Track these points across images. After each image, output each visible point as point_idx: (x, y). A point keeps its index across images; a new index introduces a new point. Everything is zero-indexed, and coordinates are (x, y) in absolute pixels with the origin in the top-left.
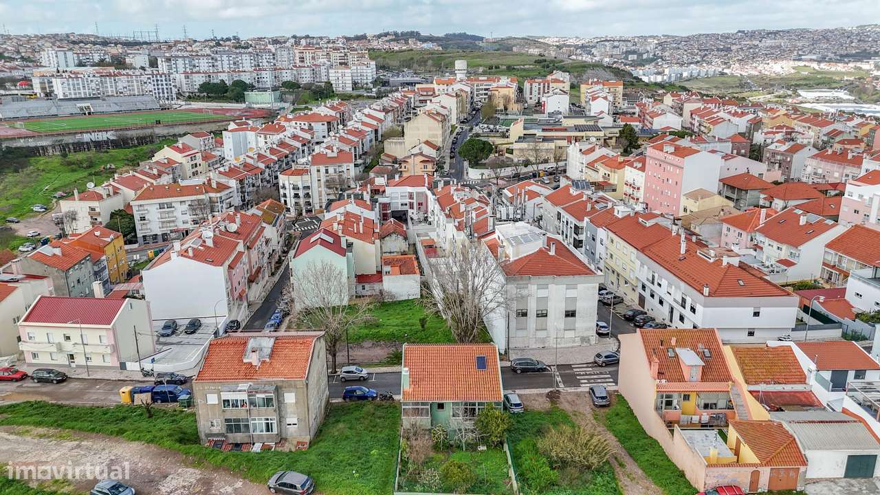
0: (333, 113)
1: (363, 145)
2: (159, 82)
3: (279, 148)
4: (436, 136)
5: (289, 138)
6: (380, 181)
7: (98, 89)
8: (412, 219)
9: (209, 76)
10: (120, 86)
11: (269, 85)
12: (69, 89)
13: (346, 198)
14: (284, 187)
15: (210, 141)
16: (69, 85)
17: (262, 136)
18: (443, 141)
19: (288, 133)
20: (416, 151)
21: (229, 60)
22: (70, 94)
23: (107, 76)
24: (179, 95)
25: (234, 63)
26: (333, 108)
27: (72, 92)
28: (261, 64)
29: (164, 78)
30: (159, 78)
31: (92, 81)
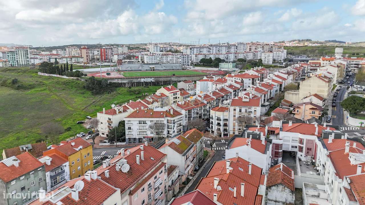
0: (257, 74)
1: (271, 93)
2: (184, 58)
3: (219, 92)
4: (323, 91)
5: (227, 86)
6: (276, 124)
7: (160, 60)
8: (300, 160)
9: (206, 56)
10: (169, 59)
11: (232, 60)
12: (149, 60)
13: (246, 137)
14: (212, 118)
15: (192, 85)
16: (149, 58)
17: (215, 84)
18: (328, 95)
19: (227, 84)
20: (307, 100)
21: (216, 49)
22: (149, 62)
23: (165, 55)
24: (192, 63)
25: (218, 51)
26: (257, 71)
27: (150, 61)
28: (230, 51)
29: (186, 56)
30: (184, 56)
31: (158, 57)
